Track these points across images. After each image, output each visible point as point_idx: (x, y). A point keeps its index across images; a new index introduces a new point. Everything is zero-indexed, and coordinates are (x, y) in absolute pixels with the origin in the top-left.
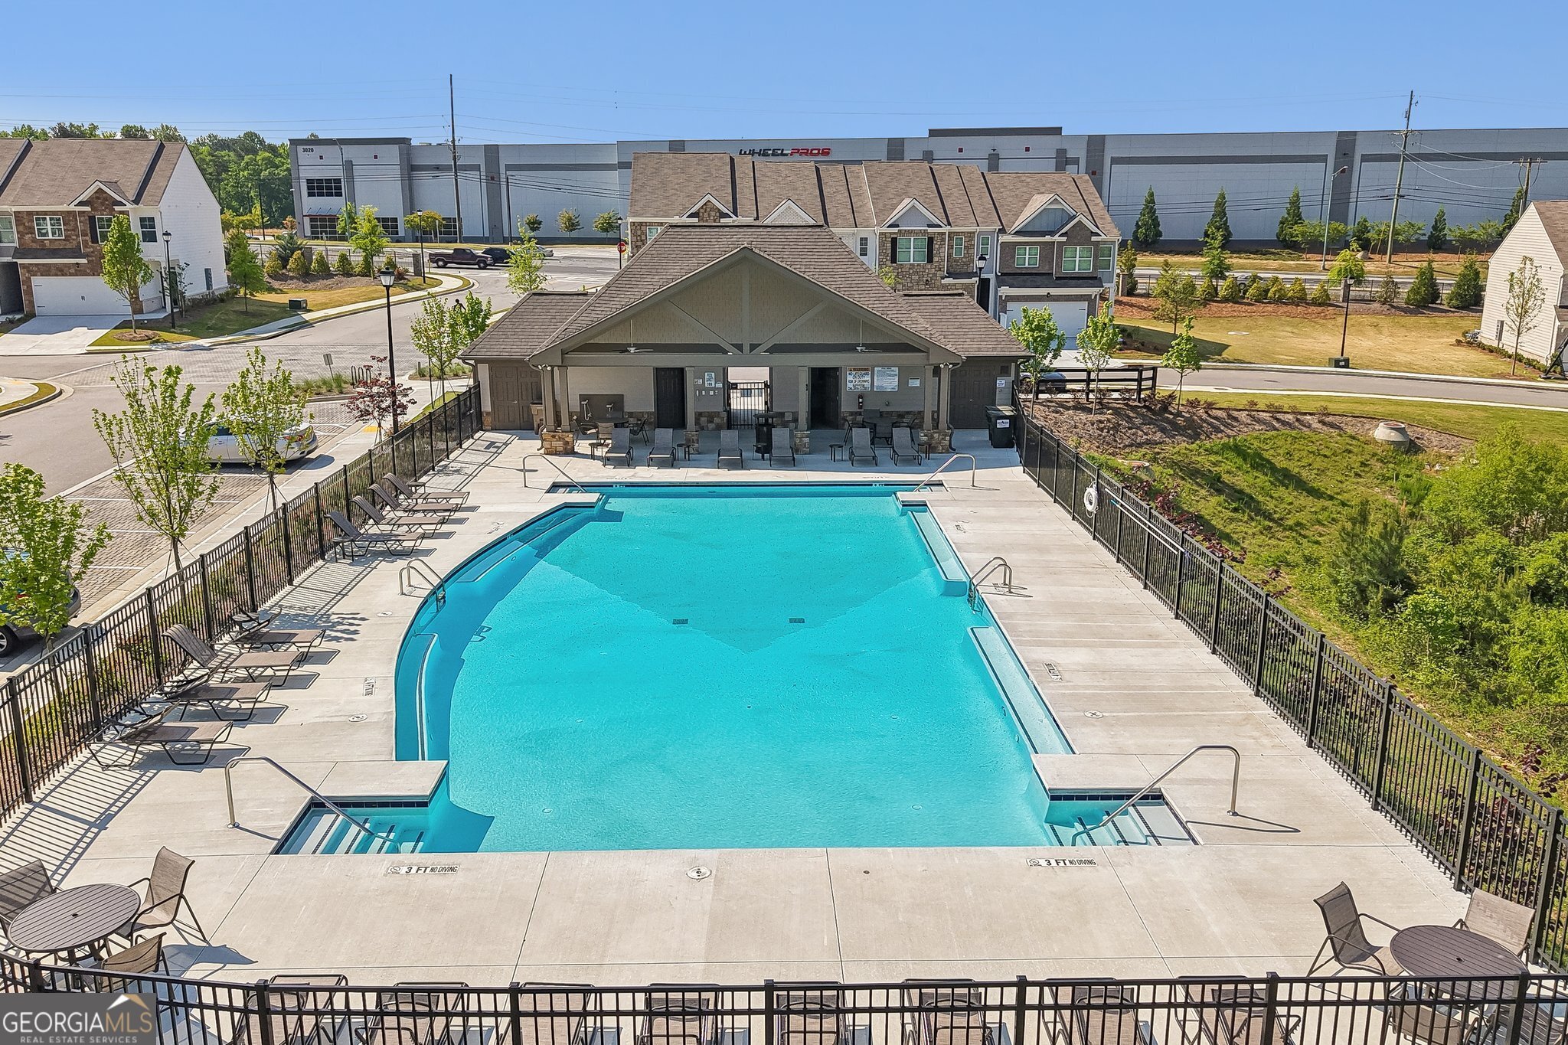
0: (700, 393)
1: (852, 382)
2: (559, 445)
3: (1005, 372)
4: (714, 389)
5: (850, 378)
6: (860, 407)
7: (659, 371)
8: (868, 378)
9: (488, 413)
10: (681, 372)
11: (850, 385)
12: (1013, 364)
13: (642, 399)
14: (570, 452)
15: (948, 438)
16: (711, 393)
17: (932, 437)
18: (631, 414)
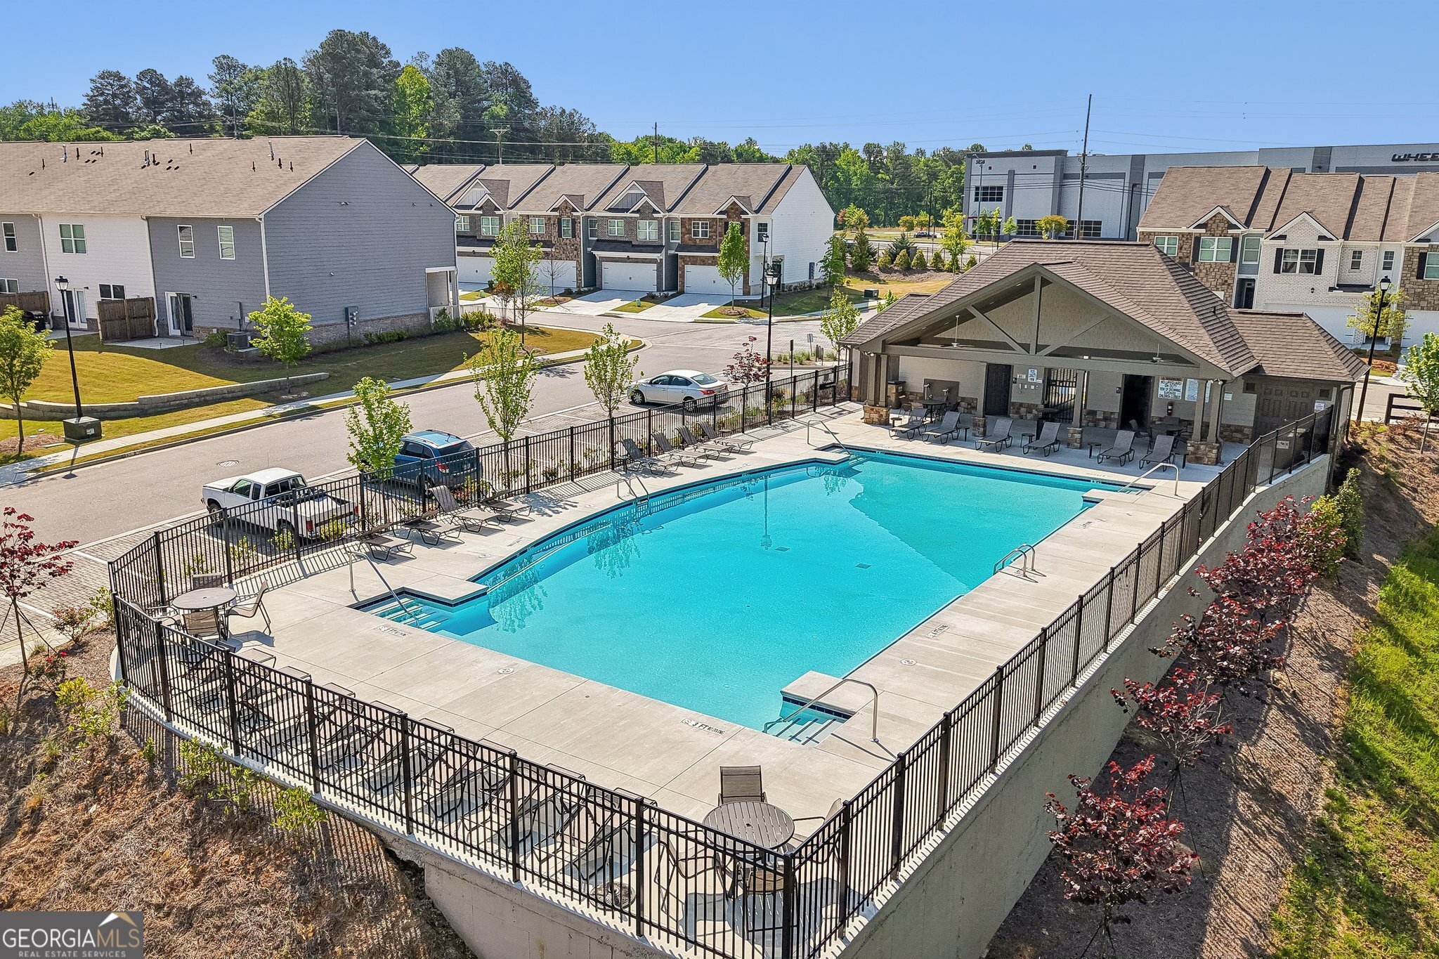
0: (1023, 386)
1: (1162, 390)
2: (875, 416)
3: (1325, 395)
4: (1035, 384)
5: (1161, 385)
6: (1169, 414)
7: (990, 367)
8: (1180, 387)
9: (856, 388)
10: (1008, 369)
11: (1161, 392)
12: (1335, 390)
13: (973, 387)
14: (885, 423)
15: (1215, 451)
16: (1033, 387)
17: (1198, 448)
18: (963, 399)
